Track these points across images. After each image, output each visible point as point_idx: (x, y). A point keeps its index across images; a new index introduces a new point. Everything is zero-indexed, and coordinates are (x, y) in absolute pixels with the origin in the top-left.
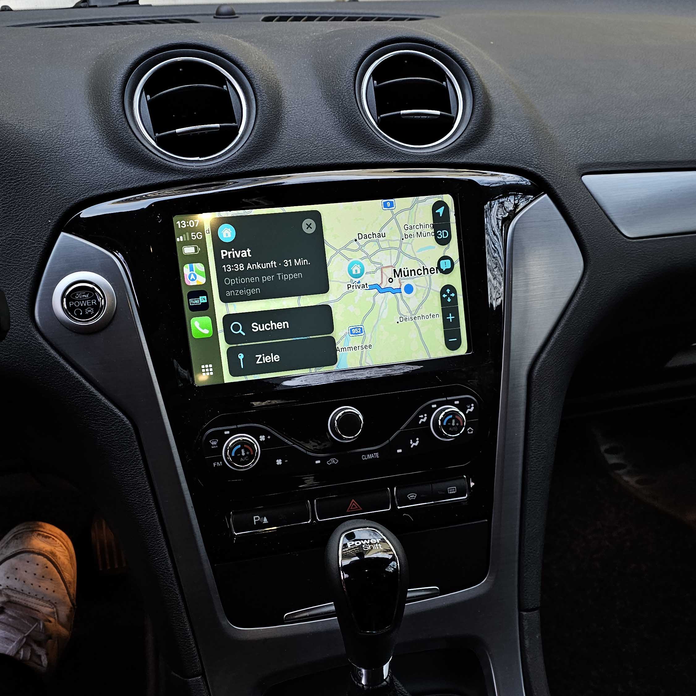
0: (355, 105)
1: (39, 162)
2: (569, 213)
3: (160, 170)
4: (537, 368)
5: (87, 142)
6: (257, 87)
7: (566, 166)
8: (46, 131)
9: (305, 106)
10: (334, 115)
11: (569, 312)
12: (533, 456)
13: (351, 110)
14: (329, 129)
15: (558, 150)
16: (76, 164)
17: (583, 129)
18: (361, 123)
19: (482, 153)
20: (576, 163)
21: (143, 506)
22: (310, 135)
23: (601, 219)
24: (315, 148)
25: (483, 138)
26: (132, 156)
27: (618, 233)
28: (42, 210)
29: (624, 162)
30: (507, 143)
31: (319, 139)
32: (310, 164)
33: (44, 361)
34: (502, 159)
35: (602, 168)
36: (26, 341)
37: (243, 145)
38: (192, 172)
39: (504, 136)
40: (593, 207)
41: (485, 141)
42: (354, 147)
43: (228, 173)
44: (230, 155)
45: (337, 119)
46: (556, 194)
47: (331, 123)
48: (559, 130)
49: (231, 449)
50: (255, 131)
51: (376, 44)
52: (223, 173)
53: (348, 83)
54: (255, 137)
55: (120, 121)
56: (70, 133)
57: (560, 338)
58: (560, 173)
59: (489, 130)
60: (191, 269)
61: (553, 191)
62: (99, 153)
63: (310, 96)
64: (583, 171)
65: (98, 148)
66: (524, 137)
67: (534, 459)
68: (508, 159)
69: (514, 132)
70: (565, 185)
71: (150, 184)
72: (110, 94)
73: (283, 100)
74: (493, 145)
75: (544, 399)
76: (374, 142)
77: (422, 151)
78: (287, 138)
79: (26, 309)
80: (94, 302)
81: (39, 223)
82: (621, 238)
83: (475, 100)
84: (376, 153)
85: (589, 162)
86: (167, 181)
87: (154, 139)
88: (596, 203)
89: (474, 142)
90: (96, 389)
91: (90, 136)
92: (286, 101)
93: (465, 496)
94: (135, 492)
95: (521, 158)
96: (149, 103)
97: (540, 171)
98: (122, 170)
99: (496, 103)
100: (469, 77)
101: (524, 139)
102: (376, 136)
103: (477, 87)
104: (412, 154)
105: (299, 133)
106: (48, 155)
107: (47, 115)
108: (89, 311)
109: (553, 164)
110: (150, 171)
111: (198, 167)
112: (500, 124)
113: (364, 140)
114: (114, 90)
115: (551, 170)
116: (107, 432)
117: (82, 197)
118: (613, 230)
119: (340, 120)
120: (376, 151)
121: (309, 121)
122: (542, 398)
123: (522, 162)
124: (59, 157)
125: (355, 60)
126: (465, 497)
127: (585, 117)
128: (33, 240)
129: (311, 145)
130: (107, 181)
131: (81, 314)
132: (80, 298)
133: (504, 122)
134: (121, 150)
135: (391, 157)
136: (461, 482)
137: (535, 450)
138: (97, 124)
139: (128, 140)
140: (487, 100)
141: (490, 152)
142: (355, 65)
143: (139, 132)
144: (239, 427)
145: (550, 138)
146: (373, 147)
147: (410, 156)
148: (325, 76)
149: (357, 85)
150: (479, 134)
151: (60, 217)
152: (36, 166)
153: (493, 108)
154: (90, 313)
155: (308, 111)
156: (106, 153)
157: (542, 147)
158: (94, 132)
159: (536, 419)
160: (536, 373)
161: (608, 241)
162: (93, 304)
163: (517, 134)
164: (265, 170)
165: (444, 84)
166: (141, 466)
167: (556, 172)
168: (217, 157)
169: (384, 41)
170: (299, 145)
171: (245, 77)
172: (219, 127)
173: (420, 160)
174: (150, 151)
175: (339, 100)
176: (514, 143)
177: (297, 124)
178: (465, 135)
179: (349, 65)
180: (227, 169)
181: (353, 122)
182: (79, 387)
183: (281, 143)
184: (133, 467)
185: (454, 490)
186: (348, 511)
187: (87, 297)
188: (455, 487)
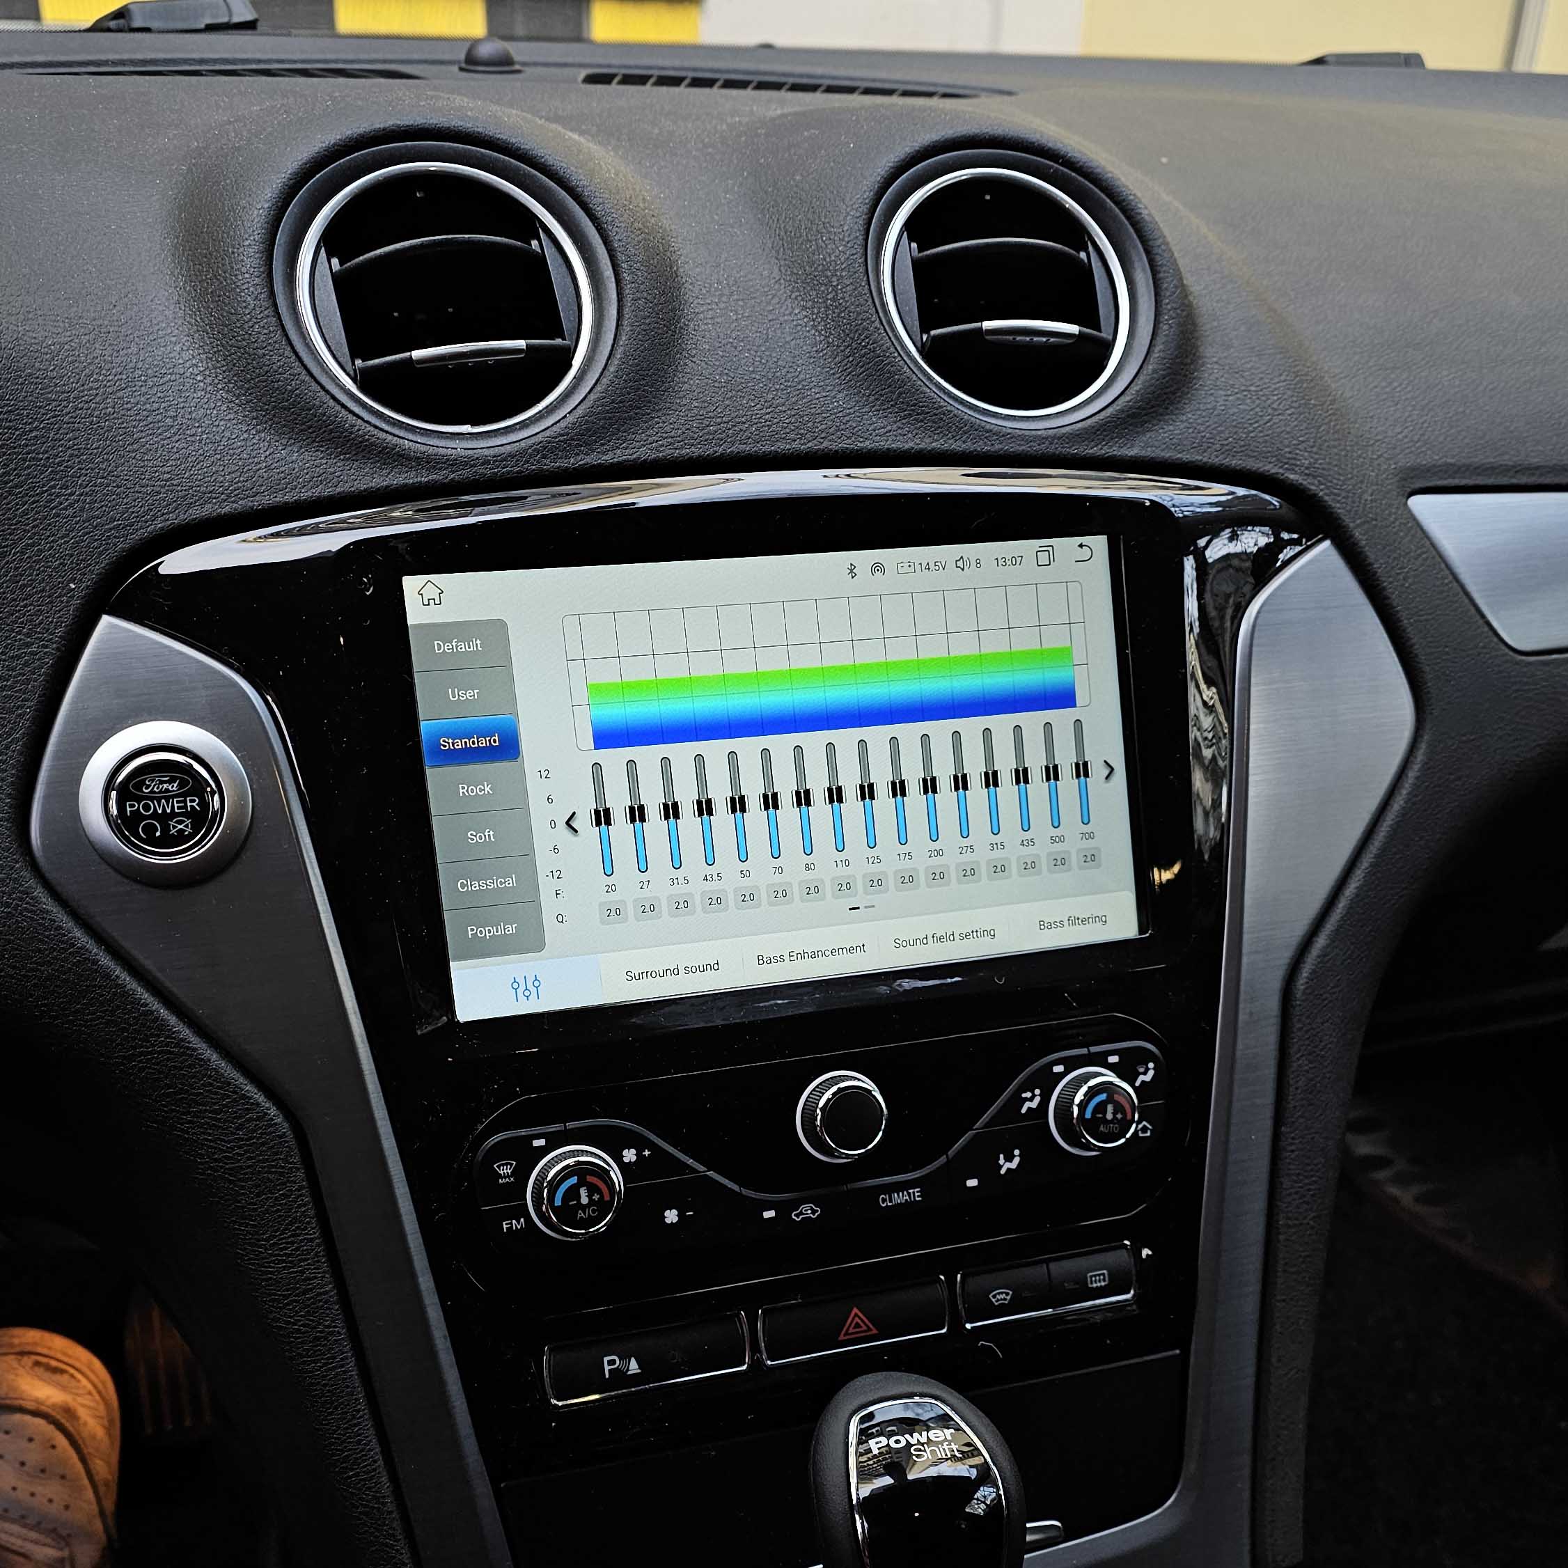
0: (867, 301)
1: (43, 428)
2: (1384, 589)
3: (367, 456)
4: (1305, 972)
5: (173, 378)
6: (619, 246)
7: (1373, 471)
8: (62, 344)
9: (738, 300)
10: (813, 326)
11: (1382, 834)
12: (1293, 1191)
13: (859, 314)
14: (801, 361)
15: (1352, 431)
16: (143, 434)
17: (1405, 382)
18: (884, 347)
19: (1179, 434)
20: (1395, 464)
21: (316, 1338)
22: (753, 376)
23: (1457, 605)
24: (769, 410)
25: (1179, 397)
26: (296, 419)
27: (1495, 639)
28: (53, 557)
29: (1506, 465)
30: (1236, 410)
31: (778, 387)
32: (756, 452)
34: (1227, 451)
35: (1454, 478)
37: (583, 400)
38: (452, 465)
39: (1229, 393)
40: (1437, 573)
41: (1185, 404)
42: (864, 410)
43: (547, 470)
44: (552, 422)
45: (822, 338)
46: (1352, 540)
47: (805, 348)
48: (1349, 381)
49: (553, 1187)
50: (615, 361)
51: (917, 148)
52: (534, 470)
54: (616, 377)
55: (262, 324)
56: (125, 351)
57: (1359, 898)
58: (1361, 488)
59: (1194, 378)
61: (1343, 532)
62: (206, 406)
63: (750, 276)
64: (1411, 486)
65: (203, 393)
66: (1275, 398)
67: (1295, 1197)
68: (1239, 450)
69: (1249, 383)
70: (1372, 519)
71: (343, 492)
72: (233, 253)
73: (683, 284)
74: (1204, 414)
76: (916, 399)
77: (1033, 425)
78: (697, 381)
79: (7, 820)
80: (193, 803)
81: (43, 590)
82: (1499, 653)
83: (1161, 301)
84: (920, 427)
85: (1424, 462)
86: (387, 487)
87: (352, 373)
88: (1443, 566)
89: (1158, 405)
90: (194, 1032)
91: (181, 361)
92: (691, 287)
93: (1129, 1292)
94: (297, 1302)
95: (1270, 449)
96: (338, 279)
97: (1316, 482)
98: (268, 453)
99: (1205, 309)
100: (1144, 242)
101: (1274, 401)
102: (919, 382)
103: (1164, 269)
104: (1010, 431)
105: (726, 371)
106: (67, 410)
107: (65, 303)
108: (180, 827)
109: (1343, 467)
110: (342, 457)
111: (470, 452)
112: (1216, 363)
113: (891, 392)
114: (247, 243)
115: (1339, 480)
117: (159, 524)
118: (1483, 632)
119: (831, 340)
120: (922, 421)
121: (750, 339)
122: (1316, 1047)
124: (98, 413)
125: (866, 188)
126: (1128, 1296)
127: (1407, 352)
128: (28, 635)
129: (756, 401)
130: (228, 481)
131: (158, 834)
132: (155, 793)
133: (1225, 357)
134: (264, 399)
135: (957, 438)
136: (1119, 1258)
137: (1299, 1174)
138: (198, 331)
139: (285, 376)
140: (1186, 302)
141: (1196, 431)
142: (867, 201)
143: (313, 353)
144: (571, 1127)
145: (1333, 402)
146: (913, 410)
147: (1003, 436)
148: (787, 227)
149: (872, 250)
150: (1172, 386)
151: (100, 574)
152: (36, 437)
153: (1200, 321)
154: (181, 831)
155: (747, 314)
156: (224, 408)
157: (1317, 424)
158: (191, 352)
159: (1302, 1099)
160: (1302, 985)
161: (1473, 659)
162: (189, 809)
163: (1259, 389)
164: (641, 463)
165: (1083, 255)
166: (315, 1233)
167: (1350, 487)
168: (518, 427)
169: (936, 141)
170: (727, 402)
171: (588, 220)
172: (525, 347)
173: (1030, 447)
174: (343, 406)
175: (827, 290)
176: (1252, 410)
177: (720, 347)
178: (1137, 388)
179: (851, 200)
180: (544, 457)
181: (864, 346)
182: (149, 1028)
183: (681, 394)
184: (292, 1235)
185: (1102, 1277)
186: (842, 1337)
187: (174, 789)
188: (1105, 1272)
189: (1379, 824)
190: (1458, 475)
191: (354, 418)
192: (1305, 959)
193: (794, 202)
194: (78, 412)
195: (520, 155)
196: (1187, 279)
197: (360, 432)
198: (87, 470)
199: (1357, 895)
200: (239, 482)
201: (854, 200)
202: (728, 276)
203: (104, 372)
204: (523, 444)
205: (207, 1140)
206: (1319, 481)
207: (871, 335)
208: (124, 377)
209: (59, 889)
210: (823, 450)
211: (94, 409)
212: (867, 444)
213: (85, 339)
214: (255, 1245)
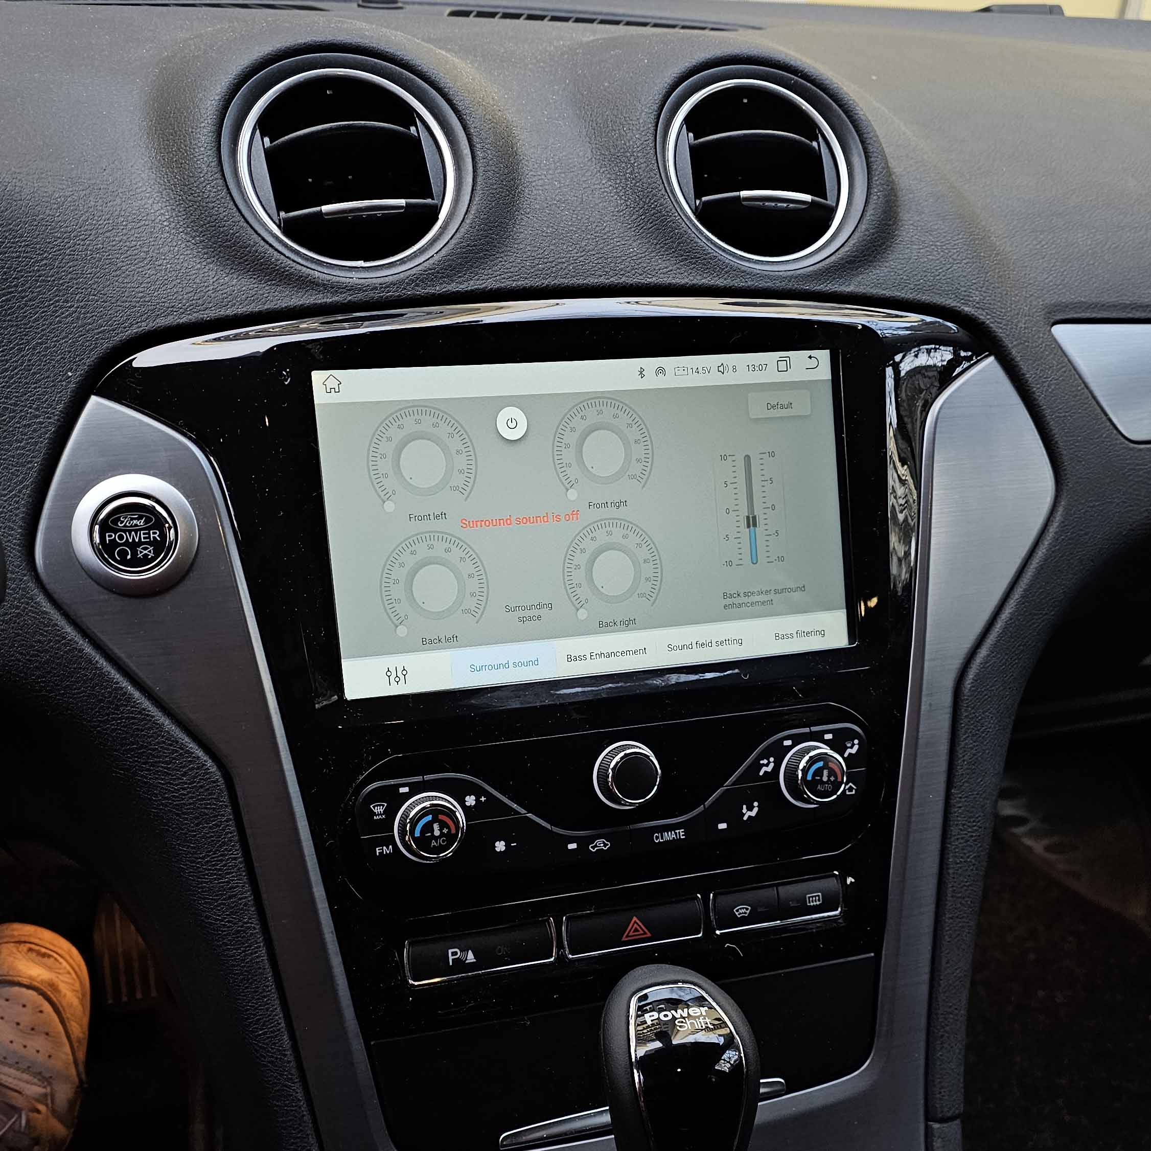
0: (656, 174)
1: (51, 258)
2: (1033, 393)
3: (288, 282)
4: (971, 675)
5: (147, 223)
6: (475, 132)
7: (1026, 306)
8: (66, 197)
9: (560, 173)
10: (617, 192)
11: (1030, 574)
12: (959, 836)
13: (650, 184)
14: (606, 218)
15: (1011, 276)
16: (124, 264)
17: (1051, 241)
18: (668, 209)
19: (884, 277)
20: (1043, 301)
21: (238, 932)
22: (571, 228)
23: (1087, 406)
24: (583, 254)
25: (885, 249)
26: (236, 254)
27: (1115, 432)
28: (56, 352)
29: (1125, 303)
30: (926, 260)
31: (589, 237)
32: (572, 284)
33: (52, 647)
34: (918, 289)
35: (1087, 313)
36: (17, 607)
37: (447, 243)
38: (349, 290)
39: (921, 247)
40: (1073, 382)
41: (889, 254)
42: (652, 255)
43: (419, 295)
44: (423, 260)
45: (622, 201)
46: (1010, 356)
47: (609, 209)
48: (1009, 240)
49: (413, 823)
50: (470, 216)
51: (694, 64)
52: (410, 295)
53: (643, 134)
54: (471, 227)
55: (212, 184)
56: (112, 204)
57: (1013, 621)
58: (1017, 318)
59: (895, 236)
61: (1004, 351)
62: (170, 245)
63: (570, 156)
64: (1054, 318)
65: (168, 235)
66: (955, 251)
67: (962, 841)
68: (928, 289)
69: (936, 240)
70: (1026, 341)
71: (270, 308)
72: (192, 132)
73: (521, 160)
74: (903, 262)
75: (983, 732)
76: (691, 248)
77: (775, 268)
78: (530, 232)
79: (19, 545)
80: (155, 535)
81: (48, 377)
82: (1118, 442)
83: (872, 179)
84: (694, 267)
85: (1064, 301)
86: (301, 305)
87: (277, 222)
88: (1077, 376)
89: (869, 255)
90: (153, 704)
91: (152, 211)
92: (526, 163)
93: (837, 910)
94: (224, 904)
95: (951, 288)
96: (268, 153)
97: (984, 313)
98: (215, 279)
99: (903, 185)
100: (860, 135)
101: (954, 253)
102: (693, 235)
103: (875, 155)
104: (758, 272)
105: (552, 225)
106: (69, 245)
107: (69, 167)
108: (146, 552)
109: (1004, 302)
110: (269, 283)
111: (363, 281)
112: (912, 224)
113: (672, 242)
114: (203, 125)
115: (1002, 312)
116: (172, 788)
117: (134, 330)
118: (1105, 427)
119: (629, 203)
120: (695, 263)
121: (569, 201)
122: (978, 730)
123: (953, 296)
125: (655, 92)
126: (837, 913)
127: (1052, 219)
128: (37, 409)
129: (574, 247)
130: (185, 299)
131: (129, 557)
132: (127, 526)
133: (918, 221)
134: (213, 240)
135: (720, 276)
136: (831, 884)
137: (964, 825)
138: (166, 189)
139: (229, 223)
140: (891, 179)
141: (896, 274)
142: (657, 102)
143: (249, 207)
144: (427, 779)
145: (997, 254)
146: (688, 256)
147: (754, 275)
148: (598, 120)
149: (660, 138)
150: (879, 240)
151: (91, 365)
152: (46, 264)
153: (900, 194)
154: (146, 555)
155: (567, 184)
156: (183, 246)
157: (986, 271)
158: (160, 204)
159: (967, 769)
160: (969, 684)
161: (1098, 446)
162: (152, 539)
163: (942, 244)
164: (488, 291)
165: (815, 144)
166: (238, 854)
167: (1009, 318)
168: (398, 263)
169: (709, 59)
170: (552, 247)
171: (452, 111)
172: (405, 205)
173: (774, 284)
174: (271, 246)
175: (627, 166)
176: (938, 260)
177: (547, 207)
178: (853, 242)
179: (645, 100)
180: (417, 285)
181: (653, 208)
182: (120, 700)
183: (518, 241)
184: (221, 855)
185: (817, 898)
186: (624, 939)
187: (142, 524)
188: (820, 894)
189: (1028, 566)
190: (1089, 311)
191: (279, 254)
192: (972, 666)
193: (603, 102)
194: (76, 247)
195: (403, 64)
196: (891, 164)
197: (283, 265)
198: (83, 289)
199: (1011, 619)
200: (193, 300)
201: (647, 101)
202: (554, 155)
203: (96, 218)
204: (402, 275)
205: (161, 783)
206: (987, 313)
207: (659, 199)
208: (111, 222)
209: (56, 596)
210: (622, 284)
211: (89, 245)
212: (654, 280)
213: (82, 193)
214: (194, 862)
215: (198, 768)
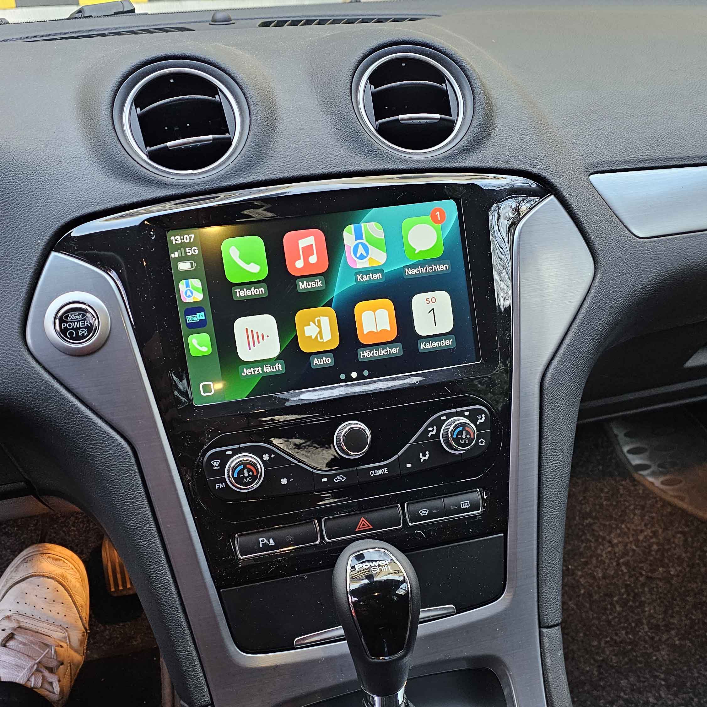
0: (351, 110)
1: (27, 182)
2: (577, 214)
3: (151, 185)
4: (549, 376)
5: (77, 159)
6: (249, 96)
7: (573, 166)
8: (34, 149)
10: (330, 122)
11: (581, 316)
12: (548, 466)
13: (348, 116)
14: (325, 136)
15: (563, 149)
16: (65, 181)
19: (485, 156)
20: (583, 162)
21: (144, 532)
22: (306, 143)
23: (611, 219)
24: (312, 157)
25: (485, 140)
26: (123, 172)
27: (629, 233)
28: (32, 231)
29: (633, 160)
30: (510, 144)
31: (316, 147)
33: (38, 385)
34: (506, 161)
35: (609, 167)
36: (19, 365)
37: (237, 156)
38: (185, 186)
39: (507, 137)
40: (602, 207)
41: (488, 143)
42: (351, 154)
43: (223, 186)
44: (224, 167)
45: (334, 127)
46: (563, 195)
47: (327, 131)
49: (234, 469)
50: (248, 142)
51: (371, 47)
52: (217, 186)
53: (344, 89)
54: (249, 147)
55: (109, 136)
56: (58, 150)
58: (565, 173)
59: (492, 132)
60: (188, 286)
61: (559, 192)
62: (89, 169)
63: (306, 104)
64: (591, 171)
65: (88, 164)
66: (528, 138)
68: (512, 161)
69: (517, 133)
70: (572, 186)
71: (143, 199)
72: (98, 109)
73: (278, 108)
74: (496, 147)
75: (558, 407)
76: (372, 148)
77: (422, 156)
78: (283, 147)
79: (17, 333)
80: (87, 323)
81: (28, 244)
82: (631, 239)
83: (476, 102)
84: (375, 160)
85: (596, 161)
86: (159, 196)
87: (146, 153)
89: (476, 145)
90: (92, 413)
91: (79, 152)
92: (281, 110)
93: (479, 510)
94: (136, 517)
95: (525, 160)
96: (140, 117)
98: (113, 186)
99: (498, 104)
100: (468, 78)
101: (527, 140)
102: (374, 142)
103: (477, 88)
104: (412, 159)
105: (295, 142)
106: (36, 174)
107: (35, 133)
108: (83, 332)
109: (558, 165)
110: (142, 186)
111: (192, 181)
112: (502, 125)
113: (362, 146)
114: (103, 105)
115: (557, 171)
116: (105, 457)
117: (72, 216)
118: (623, 231)
119: (337, 127)
120: (375, 157)
121: (305, 129)
123: (527, 164)
124: (47, 174)
125: (350, 65)
128: (23, 261)
129: (307, 154)
130: (98, 198)
131: (74, 336)
132: (73, 320)
133: (506, 123)
134: (111, 165)
135: (390, 163)
136: (475, 496)
137: (551, 460)
138: (86, 140)
139: (119, 155)
140: (487, 101)
141: (493, 154)
142: (351, 70)
143: (130, 146)
144: (242, 446)
146: (372, 153)
147: (410, 161)
148: (321, 83)
149: (354, 90)
150: (481, 136)
151: (50, 236)
152: (24, 185)
153: (495, 109)
154: (83, 334)
156: (96, 169)
158: (83, 148)
159: (550, 428)
160: (548, 380)
161: (619, 242)
162: (86, 326)
163: (520, 135)
165: (444, 86)
167: (561, 173)
169: (380, 44)
170: (295, 155)
171: (237, 86)
172: (212, 139)
173: (421, 165)
174: (142, 166)
175: (336, 107)
176: (517, 144)
177: (292, 133)
178: (467, 138)
179: (344, 69)
180: (221, 181)
181: (350, 128)
182: (74, 411)
183: (276, 153)
184: (132, 491)
185: (467, 504)
186: (357, 530)
187: (80, 318)
188: (468, 501)
189: (579, 312)
190: (611, 165)
191: (146, 170)
192: (550, 370)
195: (210, 63)
197: (148, 176)
198: (44, 197)
199: (571, 343)
200: (102, 198)
201: (346, 70)
203: (50, 158)
204: (213, 176)
205: (98, 455)
206: (547, 172)
207: (352, 123)
208: (58, 160)
209: (38, 358)
210: (335, 171)
213: (41, 146)
214: (119, 496)
215: (117, 446)
